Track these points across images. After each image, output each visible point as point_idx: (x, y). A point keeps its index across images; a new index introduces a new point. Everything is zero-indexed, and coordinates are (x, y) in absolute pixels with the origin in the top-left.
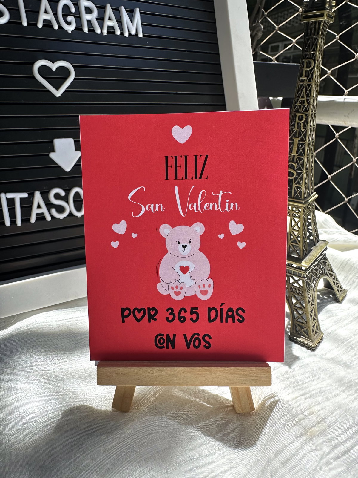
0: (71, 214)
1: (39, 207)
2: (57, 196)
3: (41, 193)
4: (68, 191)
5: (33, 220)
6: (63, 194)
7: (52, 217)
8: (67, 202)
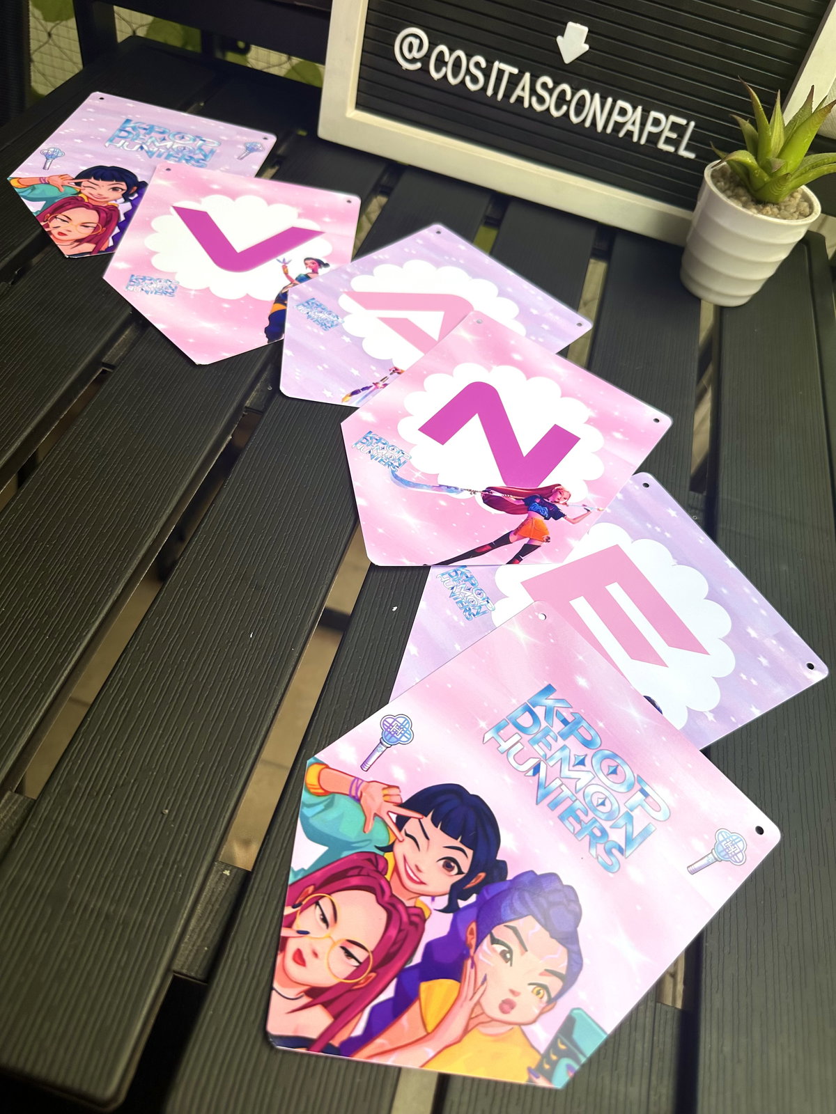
0: (548, 110)
1: (523, 89)
2: (544, 85)
3: (531, 76)
4: (556, 83)
5: (513, 100)
6: (550, 85)
7: (530, 105)
8: (551, 95)
